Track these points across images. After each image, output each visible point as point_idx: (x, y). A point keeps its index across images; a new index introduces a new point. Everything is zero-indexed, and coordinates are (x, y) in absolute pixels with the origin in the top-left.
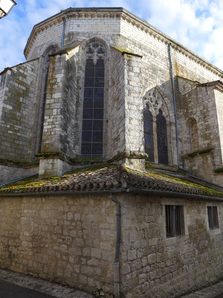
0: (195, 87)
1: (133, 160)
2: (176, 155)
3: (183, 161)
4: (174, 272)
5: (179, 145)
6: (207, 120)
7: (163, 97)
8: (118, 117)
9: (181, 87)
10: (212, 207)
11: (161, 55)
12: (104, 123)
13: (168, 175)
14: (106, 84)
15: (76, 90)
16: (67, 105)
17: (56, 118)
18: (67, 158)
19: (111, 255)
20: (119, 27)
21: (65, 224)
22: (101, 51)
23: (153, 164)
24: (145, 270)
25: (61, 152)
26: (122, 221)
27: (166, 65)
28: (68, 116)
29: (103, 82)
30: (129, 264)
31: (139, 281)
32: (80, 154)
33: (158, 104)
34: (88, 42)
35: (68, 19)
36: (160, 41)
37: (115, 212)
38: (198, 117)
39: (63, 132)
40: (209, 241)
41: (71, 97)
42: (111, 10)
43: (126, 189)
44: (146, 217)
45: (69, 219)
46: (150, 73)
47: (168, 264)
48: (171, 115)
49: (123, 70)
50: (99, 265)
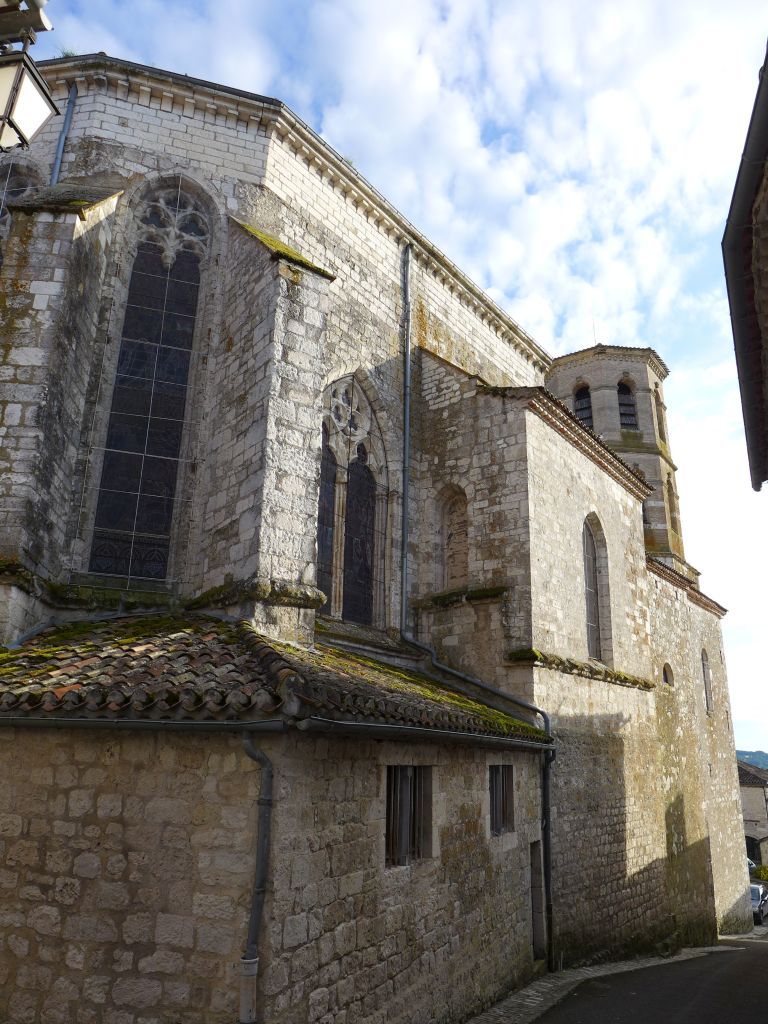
0: (473, 393)
1: (277, 611)
2: (398, 598)
3: (416, 615)
4: (399, 976)
5: (409, 564)
6: (498, 499)
7: (374, 406)
8: (239, 461)
9: (431, 385)
10: (501, 768)
11: (379, 274)
12: (181, 471)
13: (372, 660)
14: (202, 340)
15: (92, 343)
16: (62, 395)
17: (18, 438)
18: (43, 583)
19: (229, 936)
20: (264, 162)
21: (56, 832)
22: (191, 225)
23: (328, 621)
24: (327, 977)
25: (23, 562)
26: (276, 822)
27: (393, 308)
28: (59, 432)
29: (189, 330)
30: (286, 960)
31: (308, 1012)
32: (85, 571)
33: (356, 429)
34: (153, 185)
35: (88, 89)
36: (381, 229)
37: (253, 792)
38: (472, 486)
39: (36, 490)
40: (489, 871)
41: (76, 367)
42: (242, 99)
43: (297, 719)
44: (338, 806)
45: (76, 812)
46: (345, 327)
47: (386, 952)
48: (392, 467)
49: (271, 309)
50: (184, 971)
